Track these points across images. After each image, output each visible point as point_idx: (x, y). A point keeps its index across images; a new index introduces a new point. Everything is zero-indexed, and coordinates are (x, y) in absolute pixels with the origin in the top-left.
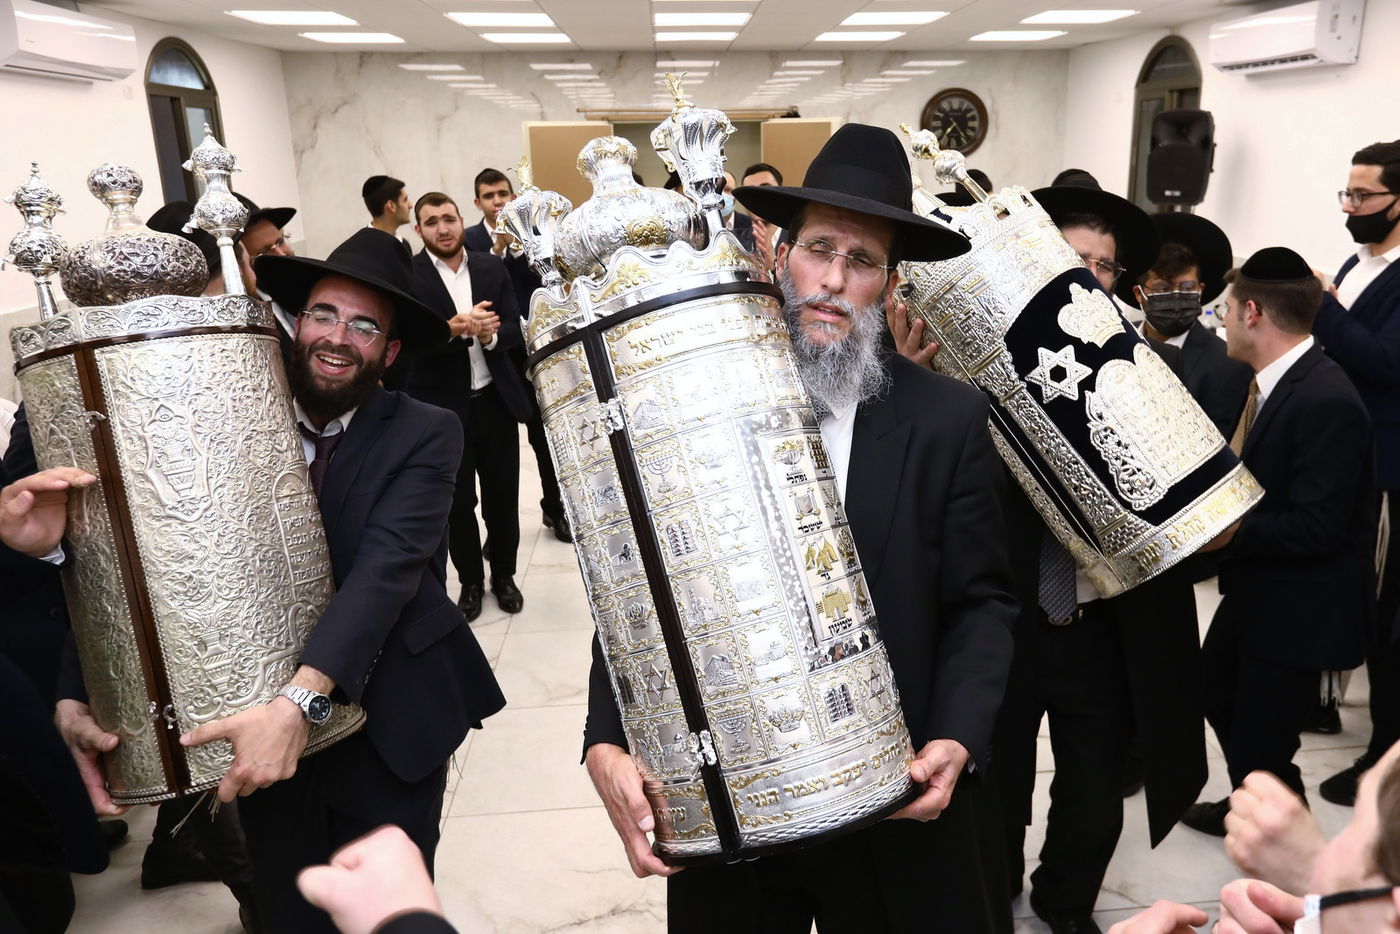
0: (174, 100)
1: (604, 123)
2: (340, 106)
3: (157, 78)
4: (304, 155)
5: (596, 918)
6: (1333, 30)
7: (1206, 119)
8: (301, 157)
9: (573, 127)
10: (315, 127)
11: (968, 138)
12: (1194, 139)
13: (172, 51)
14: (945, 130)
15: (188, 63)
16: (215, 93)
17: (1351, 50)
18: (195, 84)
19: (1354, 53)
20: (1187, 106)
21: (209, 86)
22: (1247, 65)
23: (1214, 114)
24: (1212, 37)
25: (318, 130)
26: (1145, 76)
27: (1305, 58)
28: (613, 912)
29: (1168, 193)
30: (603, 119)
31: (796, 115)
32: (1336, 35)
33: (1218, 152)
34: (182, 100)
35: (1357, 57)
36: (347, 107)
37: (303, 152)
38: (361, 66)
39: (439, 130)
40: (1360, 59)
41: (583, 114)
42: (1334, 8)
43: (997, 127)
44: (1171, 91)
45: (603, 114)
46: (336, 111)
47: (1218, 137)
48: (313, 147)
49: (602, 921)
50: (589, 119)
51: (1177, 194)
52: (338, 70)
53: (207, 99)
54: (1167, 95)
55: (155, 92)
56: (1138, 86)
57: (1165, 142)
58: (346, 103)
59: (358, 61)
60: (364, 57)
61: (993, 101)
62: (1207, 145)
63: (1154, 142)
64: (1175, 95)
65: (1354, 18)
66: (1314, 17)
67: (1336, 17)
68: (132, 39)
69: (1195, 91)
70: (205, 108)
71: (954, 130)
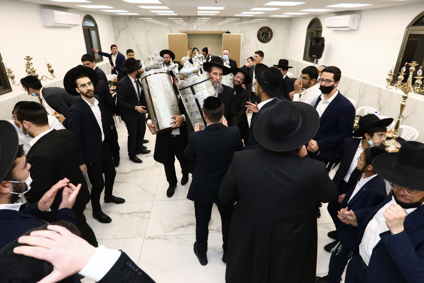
0: (89, 29)
1: (185, 34)
2: (125, 28)
3: (84, 25)
4: (117, 40)
5: (186, 226)
6: (353, 22)
7: (323, 39)
8: (116, 40)
9: (178, 35)
10: (119, 33)
11: (268, 38)
12: (320, 44)
13: (88, 18)
14: (263, 36)
15: (91, 20)
16: (97, 27)
17: (357, 27)
18: (93, 25)
19: (358, 27)
20: (318, 36)
21: (96, 25)
22: (333, 27)
23: (325, 38)
24: (326, 19)
25: (120, 34)
26: (309, 27)
27: (346, 27)
28: (190, 224)
29: (313, 56)
30: (185, 33)
31: (229, 33)
32: (354, 23)
33: (325, 46)
34: (90, 29)
35: (358, 28)
36: (127, 29)
37: (117, 39)
38: (130, 19)
39: (147, 34)
40: (359, 29)
41: (180, 32)
42: (354, 17)
43: (275, 36)
44: (315, 31)
45: (185, 32)
46: (124, 29)
47: (325, 43)
48: (119, 38)
49: (187, 226)
50: (181, 33)
51: (315, 56)
52: (124, 20)
53: (96, 28)
54: (314, 32)
55: (84, 28)
56: (307, 28)
57: (313, 44)
58: (126, 28)
59: (129, 18)
60: (130, 17)
61: (274, 29)
62: (323, 45)
63: (311, 44)
64: (316, 32)
65: (358, 19)
66: (349, 18)
67: (354, 19)
68: (79, 16)
69: (321, 32)
70: (95, 31)
71: (265, 36)
